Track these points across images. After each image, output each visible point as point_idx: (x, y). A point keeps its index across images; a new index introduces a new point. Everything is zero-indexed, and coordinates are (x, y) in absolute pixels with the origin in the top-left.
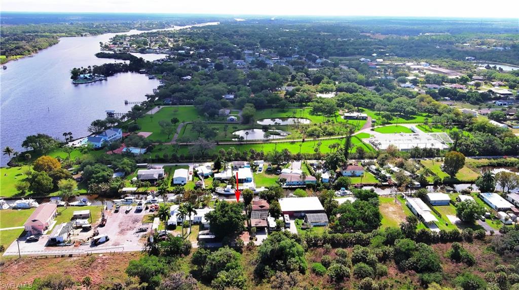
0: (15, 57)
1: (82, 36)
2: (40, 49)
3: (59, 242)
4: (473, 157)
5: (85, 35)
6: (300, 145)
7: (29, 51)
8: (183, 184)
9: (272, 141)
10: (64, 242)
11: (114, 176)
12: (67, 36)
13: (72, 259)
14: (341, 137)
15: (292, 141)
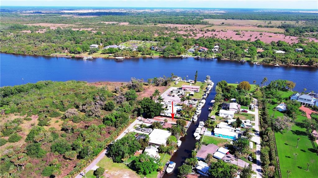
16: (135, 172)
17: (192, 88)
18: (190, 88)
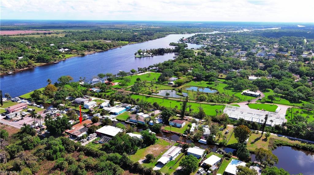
0: (133, 43)
1: (182, 34)
2: (151, 40)
3: (8, 118)
4: (289, 137)
5: (184, 34)
6: (171, 102)
7: (142, 40)
8: (87, 108)
9: (169, 99)
10: (10, 118)
11: (67, 98)
12: (174, 34)
13: (2, 125)
14: (215, 104)
15: (180, 100)
16: (151, 145)
17: (21, 106)
18: (19, 107)
